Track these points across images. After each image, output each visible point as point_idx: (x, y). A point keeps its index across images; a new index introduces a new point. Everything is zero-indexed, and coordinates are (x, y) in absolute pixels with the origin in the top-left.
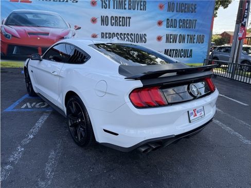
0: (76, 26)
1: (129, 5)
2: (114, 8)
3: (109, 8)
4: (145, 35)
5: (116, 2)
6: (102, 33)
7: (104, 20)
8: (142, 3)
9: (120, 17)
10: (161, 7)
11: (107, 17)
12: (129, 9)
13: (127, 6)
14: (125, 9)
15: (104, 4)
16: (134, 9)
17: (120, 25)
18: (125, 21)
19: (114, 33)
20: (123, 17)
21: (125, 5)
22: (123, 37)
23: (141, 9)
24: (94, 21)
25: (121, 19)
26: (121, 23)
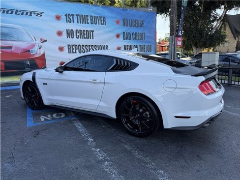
0: (41, 39)
1: (91, 20)
2: (78, 23)
3: (73, 22)
4: (107, 46)
5: (79, 17)
6: (69, 45)
7: (70, 34)
8: (102, 19)
9: (84, 31)
10: (118, 22)
11: (72, 30)
12: (92, 23)
13: (89, 21)
14: (88, 23)
15: (68, 19)
16: (96, 24)
17: (85, 38)
18: (89, 34)
19: (79, 45)
20: (87, 31)
21: (88, 20)
22: (88, 48)
23: (102, 24)
24: (60, 34)
25: (85, 33)
26: (85, 36)
